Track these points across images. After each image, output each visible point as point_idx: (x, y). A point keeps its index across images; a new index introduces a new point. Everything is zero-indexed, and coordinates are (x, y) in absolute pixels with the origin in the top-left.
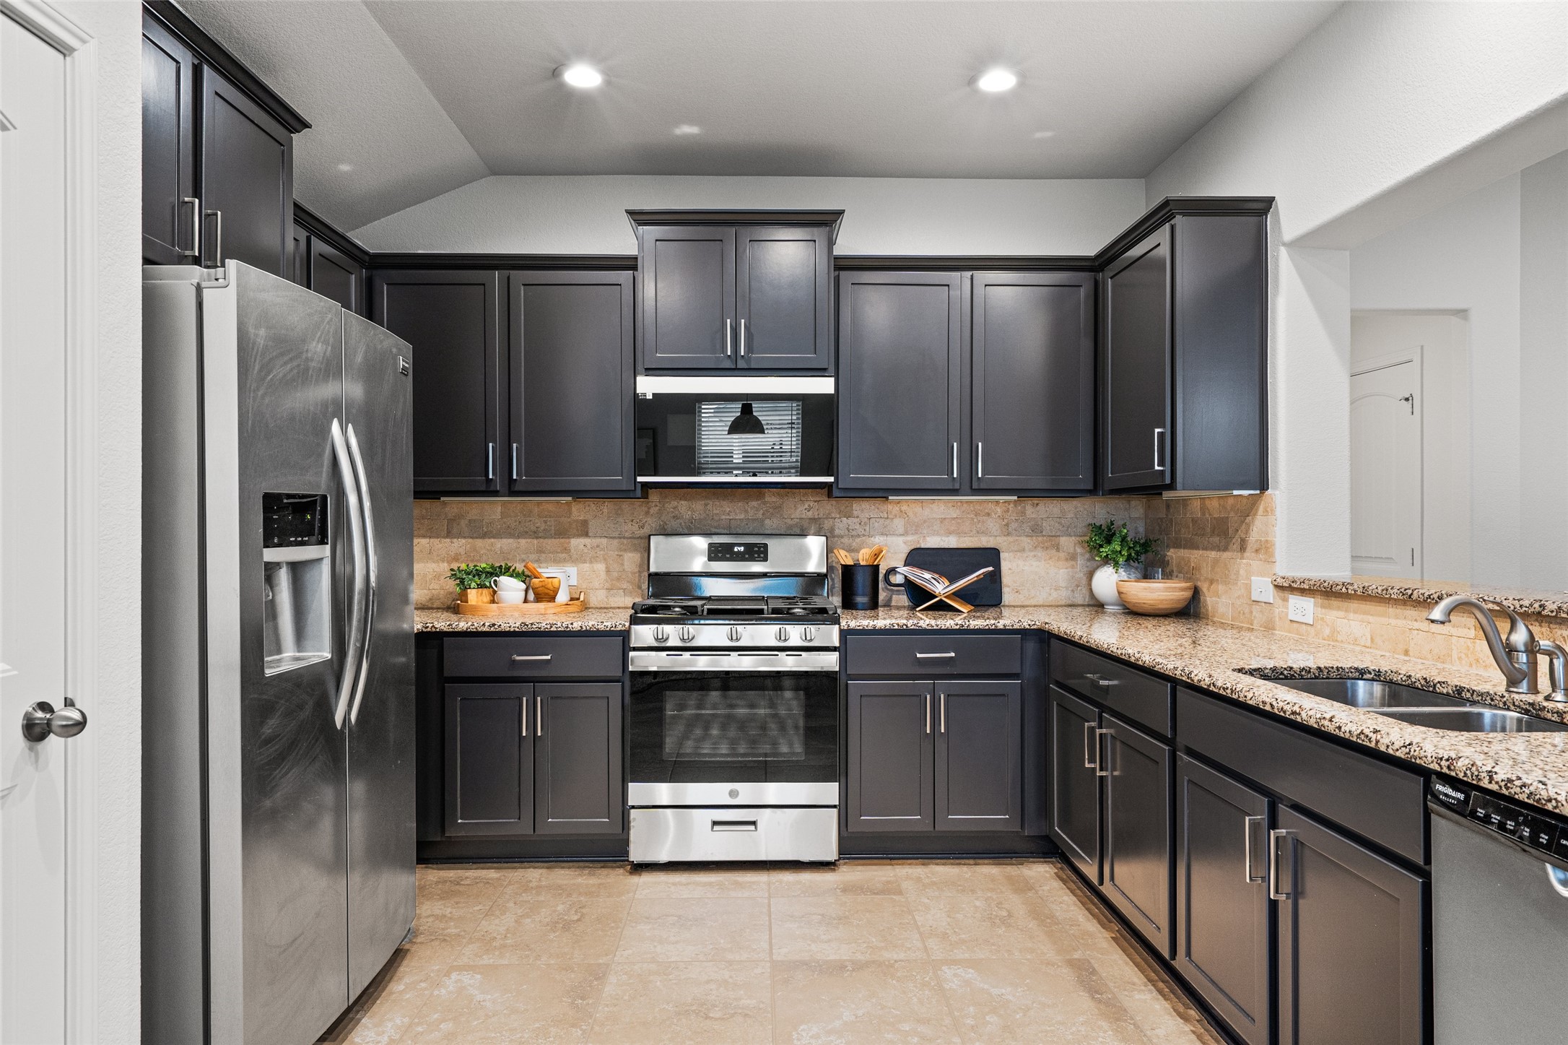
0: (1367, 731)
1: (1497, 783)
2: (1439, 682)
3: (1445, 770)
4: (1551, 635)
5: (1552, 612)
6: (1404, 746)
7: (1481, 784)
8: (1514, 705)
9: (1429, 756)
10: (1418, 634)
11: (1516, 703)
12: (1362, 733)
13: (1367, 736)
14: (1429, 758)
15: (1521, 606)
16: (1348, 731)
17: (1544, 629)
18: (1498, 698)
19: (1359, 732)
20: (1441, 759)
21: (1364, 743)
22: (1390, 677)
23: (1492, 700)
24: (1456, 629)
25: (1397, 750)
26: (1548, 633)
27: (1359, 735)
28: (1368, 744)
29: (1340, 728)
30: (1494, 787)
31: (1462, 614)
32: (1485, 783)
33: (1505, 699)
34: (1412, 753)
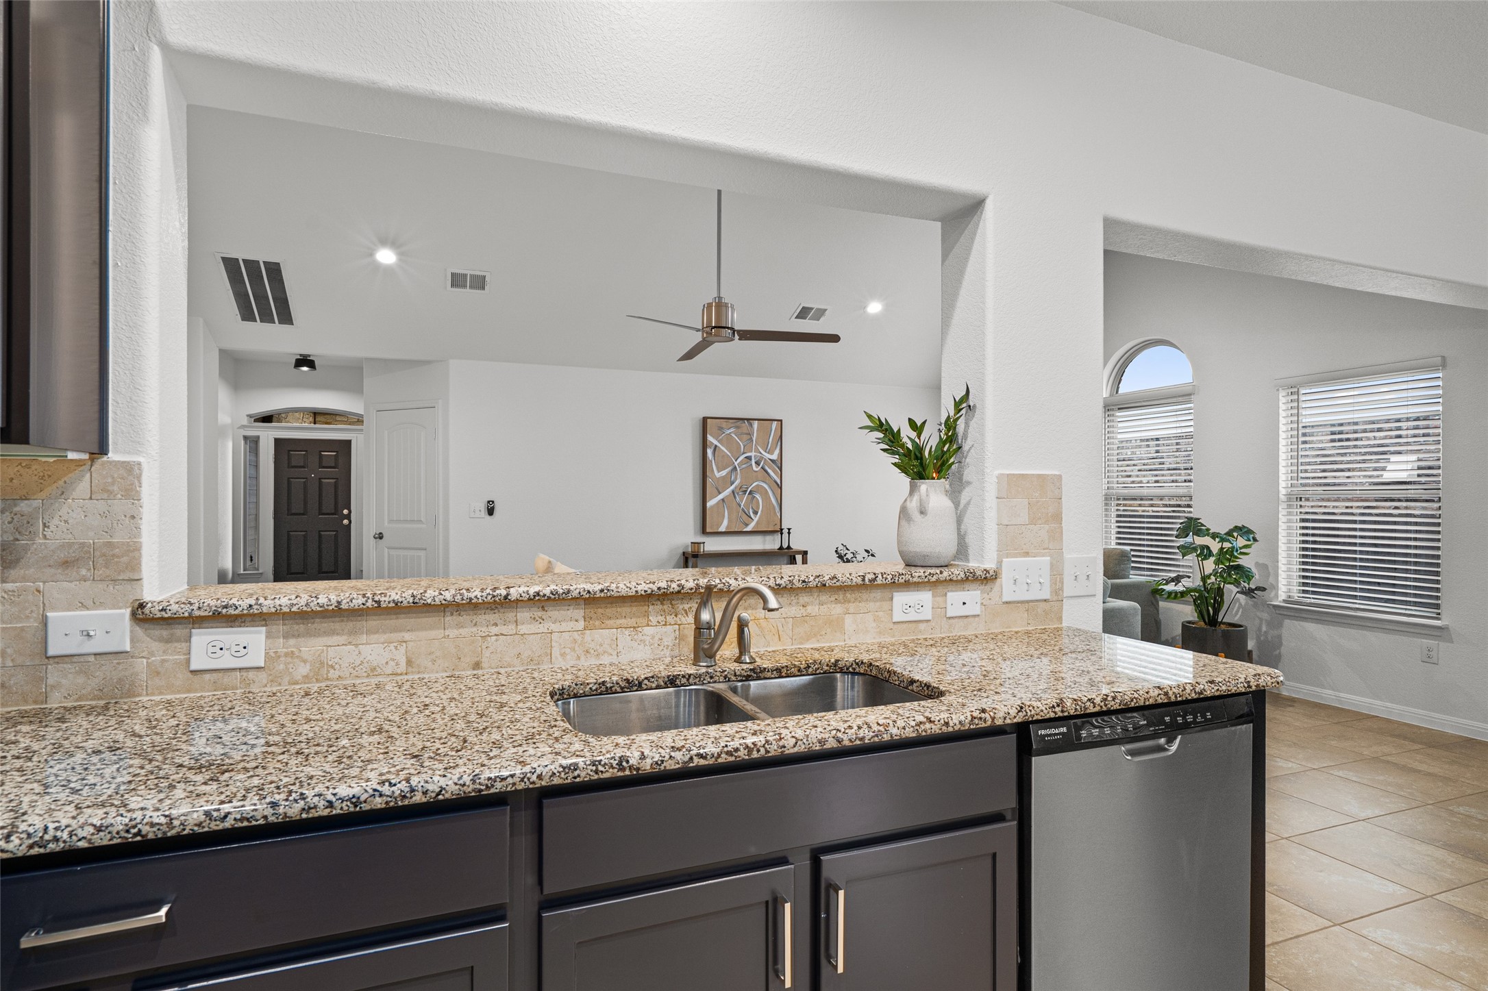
0: (976, 714)
1: (1099, 705)
2: (646, 678)
3: (1060, 714)
4: (673, 610)
5: (691, 589)
6: (1019, 711)
7: (1088, 711)
8: (735, 675)
9: (1044, 709)
10: (497, 640)
11: (738, 673)
12: (973, 718)
13: (981, 718)
14: (1045, 711)
15: (659, 588)
16: (957, 723)
17: (665, 607)
18: (718, 674)
19: (970, 718)
20: (1053, 707)
21: (980, 726)
22: (575, 691)
23: (711, 677)
24: (558, 624)
25: (1015, 717)
26: (670, 609)
27: (972, 720)
28: (984, 725)
29: (947, 724)
30: (1097, 709)
31: (566, 608)
32: (1092, 710)
33: (726, 673)
34: (1029, 714)
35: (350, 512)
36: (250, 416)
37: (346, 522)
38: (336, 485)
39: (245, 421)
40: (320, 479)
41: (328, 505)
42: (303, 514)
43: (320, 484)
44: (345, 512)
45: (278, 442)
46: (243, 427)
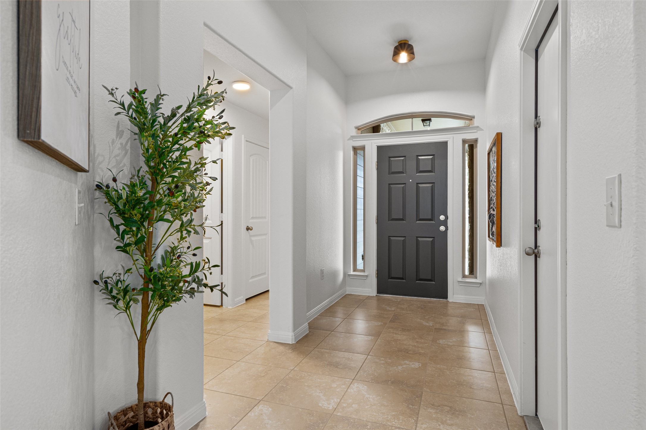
35: (447, 218)
36: (358, 128)
37: (442, 228)
38: (433, 188)
39: (354, 132)
40: (417, 183)
41: (425, 212)
42: (402, 220)
43: (418, 188)
44: (442, 218)
45: (380, 149)
46: (353, 137)
